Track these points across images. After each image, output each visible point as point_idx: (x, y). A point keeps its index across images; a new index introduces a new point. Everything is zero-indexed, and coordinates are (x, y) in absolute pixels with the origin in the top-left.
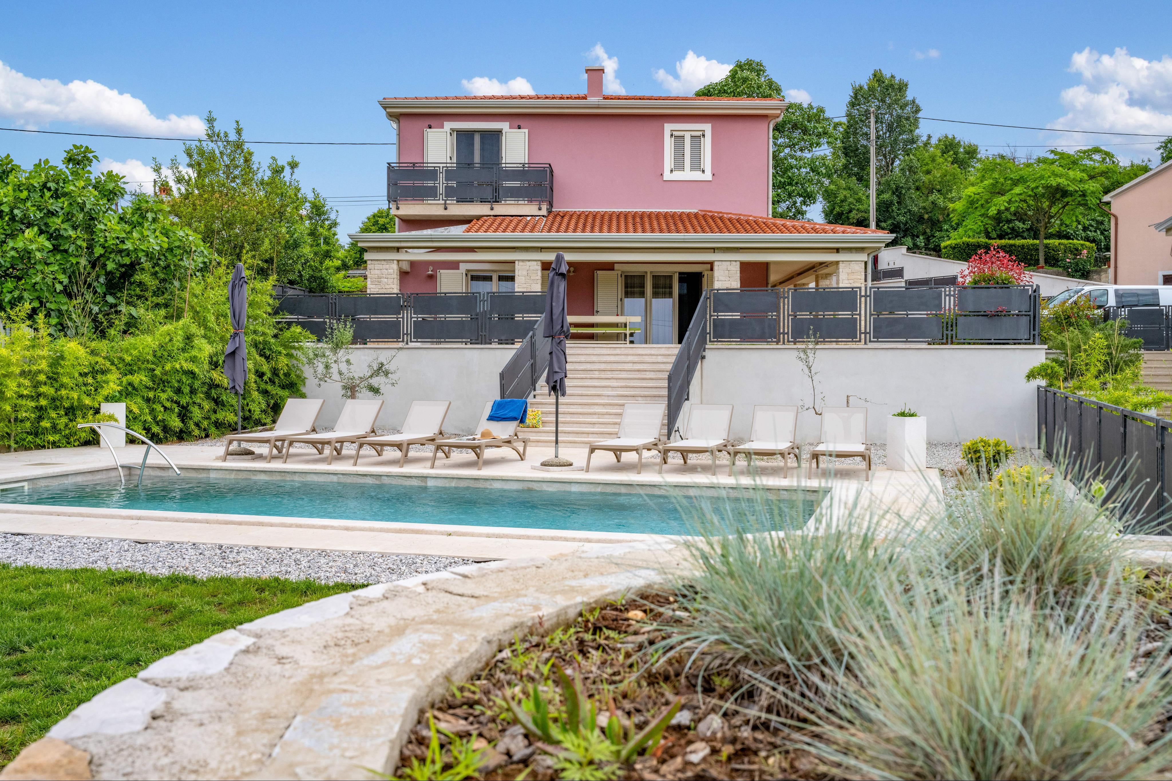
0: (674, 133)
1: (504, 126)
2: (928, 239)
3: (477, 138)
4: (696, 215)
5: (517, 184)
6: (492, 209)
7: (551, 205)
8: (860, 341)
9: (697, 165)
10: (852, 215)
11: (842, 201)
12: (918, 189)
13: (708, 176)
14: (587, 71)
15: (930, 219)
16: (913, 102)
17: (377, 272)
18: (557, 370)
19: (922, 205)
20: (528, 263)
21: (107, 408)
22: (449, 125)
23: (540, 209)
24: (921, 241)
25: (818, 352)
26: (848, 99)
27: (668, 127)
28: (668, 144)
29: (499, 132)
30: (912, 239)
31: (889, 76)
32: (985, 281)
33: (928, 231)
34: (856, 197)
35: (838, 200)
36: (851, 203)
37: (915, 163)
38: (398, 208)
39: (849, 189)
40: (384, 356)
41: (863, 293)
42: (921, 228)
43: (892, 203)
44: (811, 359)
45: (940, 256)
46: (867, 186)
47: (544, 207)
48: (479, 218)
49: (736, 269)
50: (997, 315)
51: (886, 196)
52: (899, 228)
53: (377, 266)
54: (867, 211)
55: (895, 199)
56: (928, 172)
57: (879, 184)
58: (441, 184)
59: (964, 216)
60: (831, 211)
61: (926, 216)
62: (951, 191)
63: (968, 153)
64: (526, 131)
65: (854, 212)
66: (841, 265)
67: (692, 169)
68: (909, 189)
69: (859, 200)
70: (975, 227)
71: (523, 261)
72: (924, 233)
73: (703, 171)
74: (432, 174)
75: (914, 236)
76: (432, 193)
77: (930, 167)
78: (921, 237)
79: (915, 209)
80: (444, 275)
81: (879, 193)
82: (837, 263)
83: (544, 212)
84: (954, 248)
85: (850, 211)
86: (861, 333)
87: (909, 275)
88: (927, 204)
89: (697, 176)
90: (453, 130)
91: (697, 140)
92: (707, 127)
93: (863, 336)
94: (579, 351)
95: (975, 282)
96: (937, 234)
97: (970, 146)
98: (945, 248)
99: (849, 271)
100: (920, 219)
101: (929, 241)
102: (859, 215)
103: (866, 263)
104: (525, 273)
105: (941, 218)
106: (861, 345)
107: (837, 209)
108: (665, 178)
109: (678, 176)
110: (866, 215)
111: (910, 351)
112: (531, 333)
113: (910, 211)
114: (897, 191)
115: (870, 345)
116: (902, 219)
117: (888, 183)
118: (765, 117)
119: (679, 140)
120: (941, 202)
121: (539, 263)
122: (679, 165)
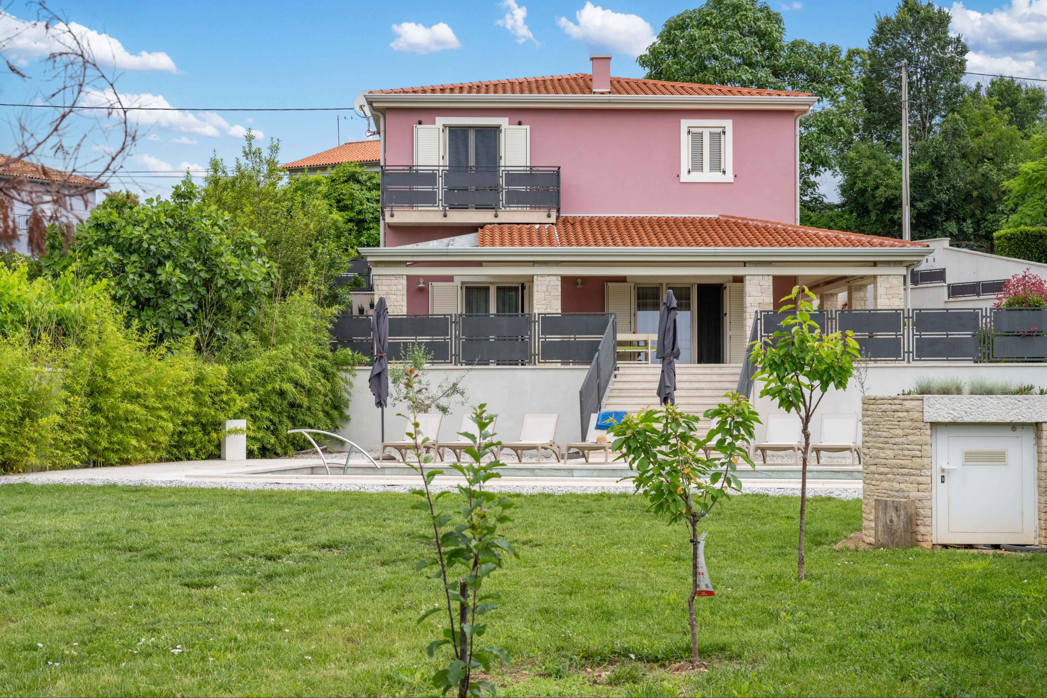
0: (691, 130)
1: (503, 121)
2: (977, 224)
3: (472, 136)
4: (717, 220)
5: (522, 188)
6: (496, 216)
7: (558, 211)
8: (904, 360)
9: (717, 166)
10: (879, 192)
11: (865, 174)
12: (964, 156)
13: (729, 177)
14: (592, 59)
15: (980, 197)
16: (958, 40)
17: (384, 288)
18: (668, 385)
19: (969, 179)
20: (548, 278)
21: (231, 424)
22: (441, 121)
23: (549, 216)
24: (968, 226)
25: (869, 370)
26: (871, 34)
27: (685, 123)
28: (685, 142)
29: (497, 129)
30: (958, 223)
31: (924, 3)
32: (1018, 303)
33: (978, 212)
34: (884, 168)
35: (860, 172)
36: (877, 177)
37: (961, 124)
38: (392, 216)
39: (874, 157)
40: (453, 377)
41: (906, 315)
42: (969, 208)
43: (930, 177)
44: (863, 376)
45: (991, 250)
46: (899, 152)
47: (554, 214)
48: (482, 226)
49: (768, 283)
50: (1029, 335)
51: (923, 167)
52: (940, 209)
53: (386, 281)
54: (898, 188)
55: (935, 173)
56: (978, 134)
57: (912, 149)
58: (440, 188)
59: (1022, 197)
60: (852, 186)
61: (975, 194)
62: (1007, 160)
63: (1032, 100)
64: (528, 127)
65: (882, 189)
66: (879, 279)
67: (712, 169)
68: (953, 157)
69: (888, 173)
70: (1033, 214)
71: (542, 275)
72: (973, 216)
73: (724, 172)
74: (430, 178)
75: (960, 220)
76: (430, 198)
77: (981, 128)
78: (969, 221)
79: (961, 184)
80: (436, 288)
81: (914, 161)
82: (875, 277)
83: (553, 220)
84: (1009, 239)
85: (877, 188)
86: (904, 352)
87: (951, 278)
88: (976, 178)
89: (717, 177)
90: (445, 126)
91: (717, 138)
92: (728, 124)
93: (906, 355)
94: (633, 371)
95: (1010, 304)
96: (990, 217)
97: (1034, 90)
98: (999, 238)
99: (888, 285)
100: (968, 197)
101: (979, 226)
102: (889, 192)
103: (905, 277)
104: (544, 288)
105: (995, 197)
106: (905, 364)
107: (859, 185)
108: (682, 180)
109: (696, 177)
110: (897, 193)
111: (951, 369)
112: (597, 354)
113: (954, 187)
114: (938, 163)
115: (913, 364)
116: (944, 197)
117: (925, 150)
118: (792, 112)
119: (697, 138)
120: (994, 175)
121: (559, 278)
122: (697, 166)
